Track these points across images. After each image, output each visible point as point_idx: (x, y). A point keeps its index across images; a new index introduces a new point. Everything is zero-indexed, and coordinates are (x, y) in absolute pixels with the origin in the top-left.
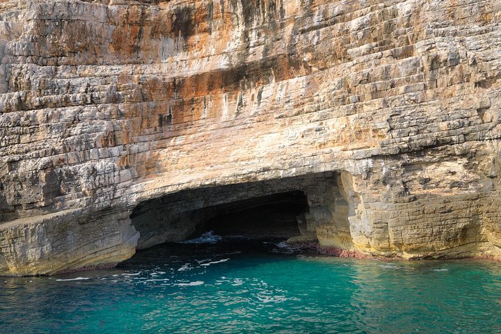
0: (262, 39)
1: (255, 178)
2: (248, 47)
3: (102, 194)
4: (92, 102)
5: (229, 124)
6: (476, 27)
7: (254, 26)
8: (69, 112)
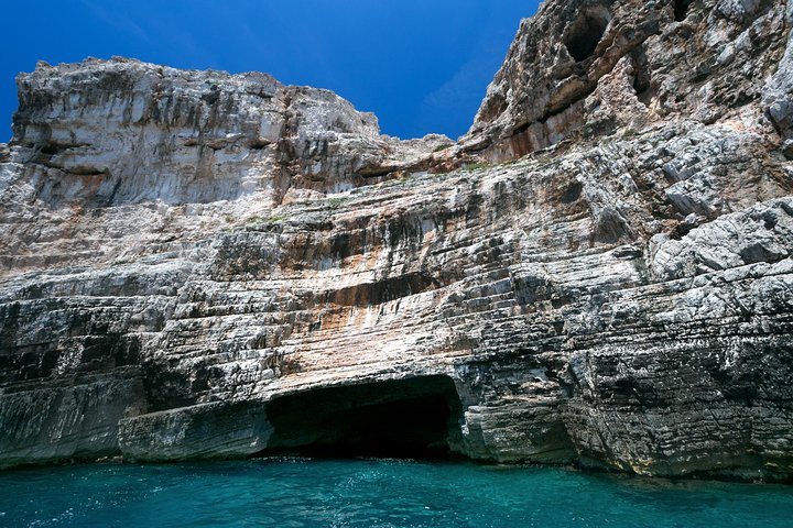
0: (402, 259)
1: (374, 380)
2: (391, 266)
3: (241, 390)
4: (252, 311)
5: (368, 331)
6: (564, 253)
7: (398, 248)
8: (229, 319)
